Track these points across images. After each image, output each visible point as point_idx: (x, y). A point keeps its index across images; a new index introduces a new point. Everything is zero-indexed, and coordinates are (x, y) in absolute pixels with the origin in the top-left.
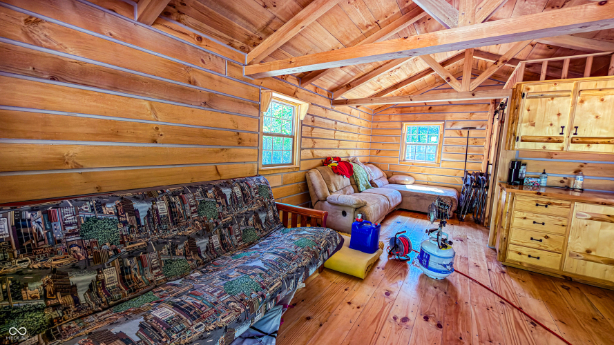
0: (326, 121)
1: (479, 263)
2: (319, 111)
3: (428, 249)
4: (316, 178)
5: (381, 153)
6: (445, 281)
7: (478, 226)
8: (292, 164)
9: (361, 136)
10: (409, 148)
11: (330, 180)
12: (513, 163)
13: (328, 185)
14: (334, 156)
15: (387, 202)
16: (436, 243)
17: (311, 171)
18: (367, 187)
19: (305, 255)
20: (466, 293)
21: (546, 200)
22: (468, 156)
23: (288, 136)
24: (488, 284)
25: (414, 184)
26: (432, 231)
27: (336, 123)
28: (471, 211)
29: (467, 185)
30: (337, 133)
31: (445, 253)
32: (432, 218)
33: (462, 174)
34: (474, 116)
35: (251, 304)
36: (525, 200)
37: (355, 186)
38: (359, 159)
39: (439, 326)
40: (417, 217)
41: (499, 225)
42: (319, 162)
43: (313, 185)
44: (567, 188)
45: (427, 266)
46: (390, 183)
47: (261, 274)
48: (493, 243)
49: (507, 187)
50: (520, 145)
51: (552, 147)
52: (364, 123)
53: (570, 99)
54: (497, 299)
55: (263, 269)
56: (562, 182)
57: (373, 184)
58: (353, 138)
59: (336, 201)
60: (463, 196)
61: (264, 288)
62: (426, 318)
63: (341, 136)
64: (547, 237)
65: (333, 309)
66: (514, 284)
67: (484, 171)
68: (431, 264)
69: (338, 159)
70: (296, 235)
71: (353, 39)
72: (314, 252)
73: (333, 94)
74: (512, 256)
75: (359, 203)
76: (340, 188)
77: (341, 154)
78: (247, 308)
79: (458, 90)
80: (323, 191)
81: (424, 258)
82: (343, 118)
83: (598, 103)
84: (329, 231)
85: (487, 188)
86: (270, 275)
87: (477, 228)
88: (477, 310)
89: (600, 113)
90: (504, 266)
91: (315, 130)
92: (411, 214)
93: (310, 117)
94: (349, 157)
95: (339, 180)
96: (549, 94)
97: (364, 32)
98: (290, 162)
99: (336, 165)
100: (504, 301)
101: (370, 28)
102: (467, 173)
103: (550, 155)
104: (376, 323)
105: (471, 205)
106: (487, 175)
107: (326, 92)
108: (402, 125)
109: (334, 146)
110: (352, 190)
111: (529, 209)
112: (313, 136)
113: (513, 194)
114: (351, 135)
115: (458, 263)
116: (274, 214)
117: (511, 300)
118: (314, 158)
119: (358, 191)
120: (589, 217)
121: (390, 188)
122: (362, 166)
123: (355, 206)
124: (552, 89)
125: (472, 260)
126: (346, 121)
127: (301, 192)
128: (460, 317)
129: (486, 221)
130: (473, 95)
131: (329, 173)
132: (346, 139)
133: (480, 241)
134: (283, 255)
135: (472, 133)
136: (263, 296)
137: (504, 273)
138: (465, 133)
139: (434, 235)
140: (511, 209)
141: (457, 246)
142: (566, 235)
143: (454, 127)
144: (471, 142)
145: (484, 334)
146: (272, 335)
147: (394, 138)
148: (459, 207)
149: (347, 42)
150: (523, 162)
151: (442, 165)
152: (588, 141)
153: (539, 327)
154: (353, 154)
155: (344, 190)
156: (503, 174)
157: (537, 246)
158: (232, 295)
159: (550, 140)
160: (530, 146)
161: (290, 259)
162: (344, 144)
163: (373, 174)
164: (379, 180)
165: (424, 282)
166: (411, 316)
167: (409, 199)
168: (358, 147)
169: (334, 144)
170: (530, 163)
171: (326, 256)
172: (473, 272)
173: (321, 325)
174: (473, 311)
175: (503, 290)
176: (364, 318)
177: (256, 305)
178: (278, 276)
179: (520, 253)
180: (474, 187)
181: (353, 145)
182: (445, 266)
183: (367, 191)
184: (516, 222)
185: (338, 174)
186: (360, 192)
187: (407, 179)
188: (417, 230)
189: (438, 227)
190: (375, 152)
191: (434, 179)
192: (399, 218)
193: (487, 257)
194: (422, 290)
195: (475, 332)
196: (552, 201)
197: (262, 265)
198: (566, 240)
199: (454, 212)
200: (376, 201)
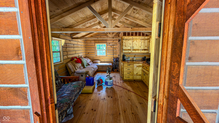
0: (71, 45)
1: (118, 81)
2: (68, 42)
3: (107, 81)
4: (70, 65)
5: (89, 53)
6: (112, 88)
7: (118, 72)
8: (61, 62)
9: (82, 48)
10: (98, 52)
11: (75, 66)
12: (123, 55)
13: (75, 67)
14: (74, 56)
15: (94, 70)
16: (109, 79)
17: (68, 63)
18: (87, 66)
19: (78, 89)
20: (116, 89)
21: (129, 64)
22: (114, 53)
23: (58, 52)
24: (120, 86)
25: (101, 62)
26: (107, 76)
27: (74, 45)
28: (116, 68)
29: (114, 61)
30: (75, 48)
31: (111, 81)
32: (107, 72)
33: (113, 58)
34: (114, 42)
35: (69, 104)
36: (126, 65)
37: (83, 66)
38: (83, 57)
39: (112, 97)
40: (103, 73)
41: (122, 71)
42: (70, 59)
43: (69, 68)
44: (133, 60)
45: (107, 85)
46: (93, 63)
47: (68, 97)
48: (121, 76)
49: (123, 62)
50: (124, 51)
51: (130, 51)
52: (83, 44)
53: (132, 41)
54: (122, 88)
55: (68, 96)
56: (132, 59)
57: (88, 64)
58: (80, 49)
59: (79, 72)
60: (114, 65)
61: (70, 100)
62: (109, 97)
63: (76, 49)
64: (130, 72)
65: (86, 102)
66: (125, 84)
67: (118, 57)
68: (108, 84)
69: (76, 57)
70: (72, 85)
71: (79, 21)
72: (79, 88)
73: (72, 35)
74: (125, 78)
75: (87, 72)
76: (78, 67)
77: (76, 55)
78: (69, 105)
79: (110, 36)
80: (74, 69)
81: (106, 83)
82: (76, 43)
83: (136, 42)
84: (81, 82)
85: (119, 61)
86: (71, 96)
87: (117, 73)
88: (119, 92)
89: (136, 44)
90: (124, 81)
91: (68, 48)
92: (101, 72)
93: (65, 44)
94: (79, 56)
95: (78, 65)
96: (128, 39)
97: (83, 19)
98: (60, 61)
99: (76, 60)
100: (124, 88)
101: (85, 18)
102: (114, 58)
103: (130, 53)
104: (98, 102)
105: (116, 67)
106: (119, 58)
107: (69, 35)
108: (95, 44)
109: (74, 53)
110: (82, 67)
111: (127, 66)
112: (67, 51)
113: (124, 63)
114: (79, 48)
115: (114, 83)
116: (60, 80)
117: (125, 88)
118: (68, 58)
119: (84, 67)
120: (136, 66)
121: (94, 65)
122: (84, 59)
123: (85, 73)
124: (128, 38)
125: (117, 81)
126: (77, 44)
127: (65, 71)
128: (116, 94)
129: (119, 70)
130: (113, 38)
131: (74, 63)
132: (78, 50)
133: (118, 76)
134: (72, 91)
135: (114, 46)
136: (71, 101)
137: (123, 82)
138: (112, 46)
139: (108, 77)
140: (123, 67)
141: (113, 78)
142: (133, 71)
143: (109, 45)
144: (114, 49)
145: (120, 96)
146: (72, 114)
147: (93, 48)
148: (113, 68)
149: (78, 21)
150: (125, 55)
151: (108, 56)
152: (135, 50)
153: (130, 91)
154: (80, 55)
155: (80, 68)
156: (121, 58)
157: (129, 75)
158: (63, 103)
159: (129, 50)
160: (126, 51)
161: (74, 91)
162: (77, 52)
163: (88, 61)
164: (90, 63)
165: (107, 89)
166: (105, 98)
167: (100, 68)
168: (82, 52)
169: (74, 52)
170: (126, 55)
171: (82, 88)
172: (117, 84)
173: (84, 107)
174: (118, 92)
175: (123, 86)
176: (95, 102)
177: (70, 104)
178: (73, 96)
179: (126, 77)
180: (116, 62)
181: (80, 52)
182: (111, 84)
183: (87, 67)
184: (125, 70)
185: (77, 63)
186: (85, 68)
187: (98, 61)
188: (103, 76)
189: (109, 74)
190: (87, 53)
191: (106, 60)
192: (98, 74)
193: (120, 79)
194: (107, 91)
195: (119, 96)
196: (131, 64)
197: (67, 95)
198: (133, 72)
199: (112, 69)
200: (91, 70)
